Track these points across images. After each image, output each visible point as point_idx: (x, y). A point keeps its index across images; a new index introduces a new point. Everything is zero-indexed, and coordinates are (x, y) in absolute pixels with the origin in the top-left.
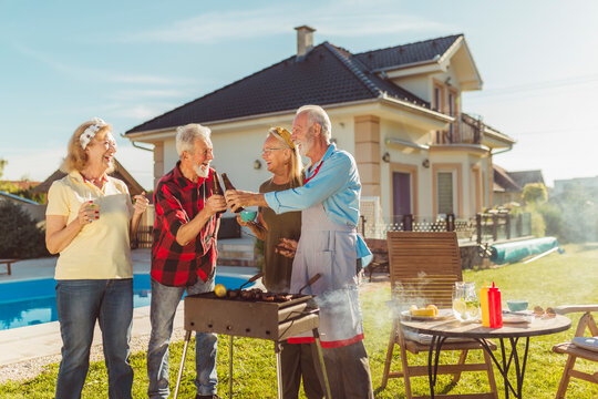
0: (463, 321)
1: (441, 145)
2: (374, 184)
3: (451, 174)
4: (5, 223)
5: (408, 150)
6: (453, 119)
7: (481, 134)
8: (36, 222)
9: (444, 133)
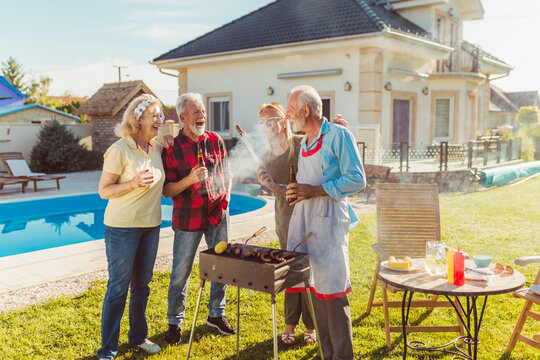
0: (432, 275)
1: (440, 73)
2: (376, 111)
3: (448, 100)
4: (53, 141)
5: (409, 79)
6: (452, 49)
7: (480, 62)
8: (78, 140)
9: (444, 62)
